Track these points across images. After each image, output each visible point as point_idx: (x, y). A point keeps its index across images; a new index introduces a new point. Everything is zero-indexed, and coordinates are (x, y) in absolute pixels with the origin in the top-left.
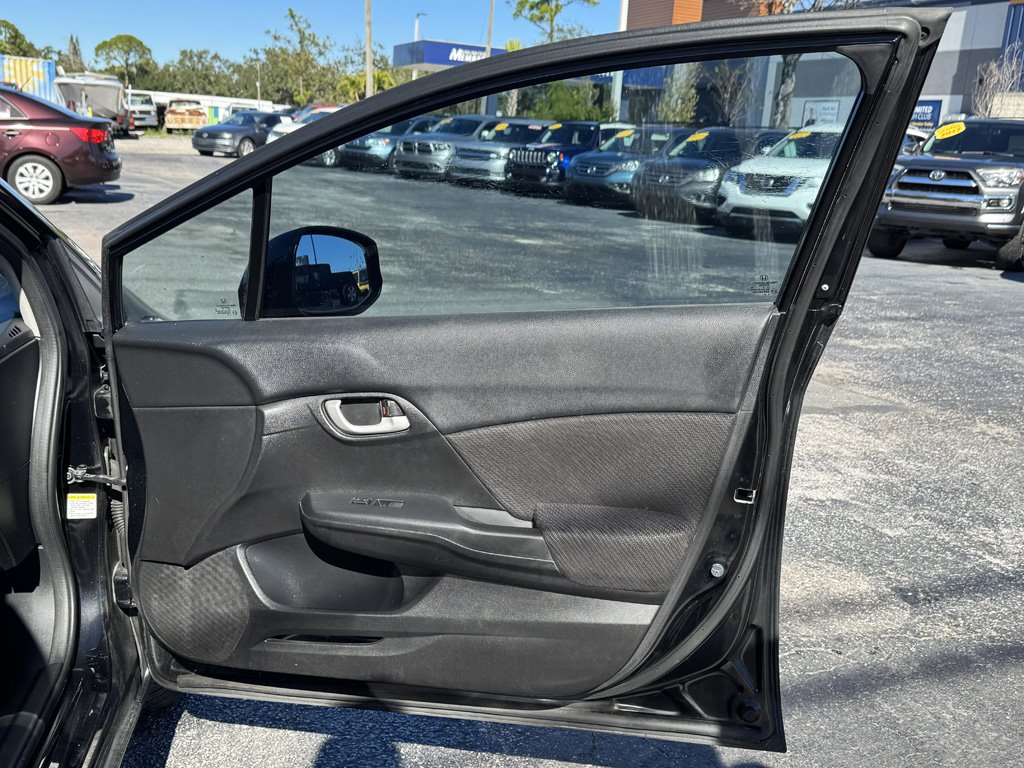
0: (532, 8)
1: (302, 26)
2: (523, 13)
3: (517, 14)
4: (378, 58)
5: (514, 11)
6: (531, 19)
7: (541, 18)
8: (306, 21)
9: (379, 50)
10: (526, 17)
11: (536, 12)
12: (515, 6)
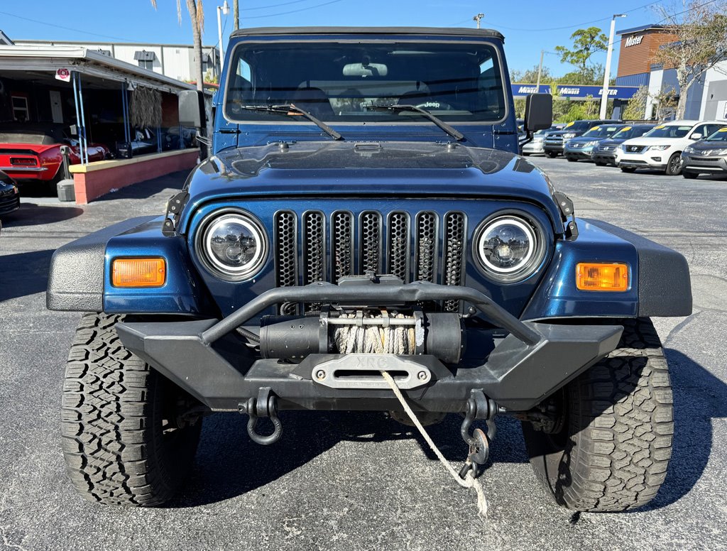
0: (572, 56)
2: (567, 59)
3: (563, 61)
5: (561, 58)
6: (572, 62)
7: (577, 62)
11: (575, 58)
12: (562, 56)
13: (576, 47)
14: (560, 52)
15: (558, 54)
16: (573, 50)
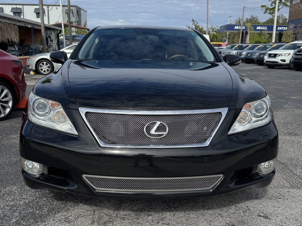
0: (270, 10)
1: (196, 23)
2: (267, 12)
3: (265, 13)
4: (217, 30)
6: (270, 14)
8: (197, 22)
9: (217, 28)
10: (268, 13)
12: (265, 10)
13: (272, 5)
14: (263, 8)
15: (262, 9)
16: (270, 7)
